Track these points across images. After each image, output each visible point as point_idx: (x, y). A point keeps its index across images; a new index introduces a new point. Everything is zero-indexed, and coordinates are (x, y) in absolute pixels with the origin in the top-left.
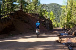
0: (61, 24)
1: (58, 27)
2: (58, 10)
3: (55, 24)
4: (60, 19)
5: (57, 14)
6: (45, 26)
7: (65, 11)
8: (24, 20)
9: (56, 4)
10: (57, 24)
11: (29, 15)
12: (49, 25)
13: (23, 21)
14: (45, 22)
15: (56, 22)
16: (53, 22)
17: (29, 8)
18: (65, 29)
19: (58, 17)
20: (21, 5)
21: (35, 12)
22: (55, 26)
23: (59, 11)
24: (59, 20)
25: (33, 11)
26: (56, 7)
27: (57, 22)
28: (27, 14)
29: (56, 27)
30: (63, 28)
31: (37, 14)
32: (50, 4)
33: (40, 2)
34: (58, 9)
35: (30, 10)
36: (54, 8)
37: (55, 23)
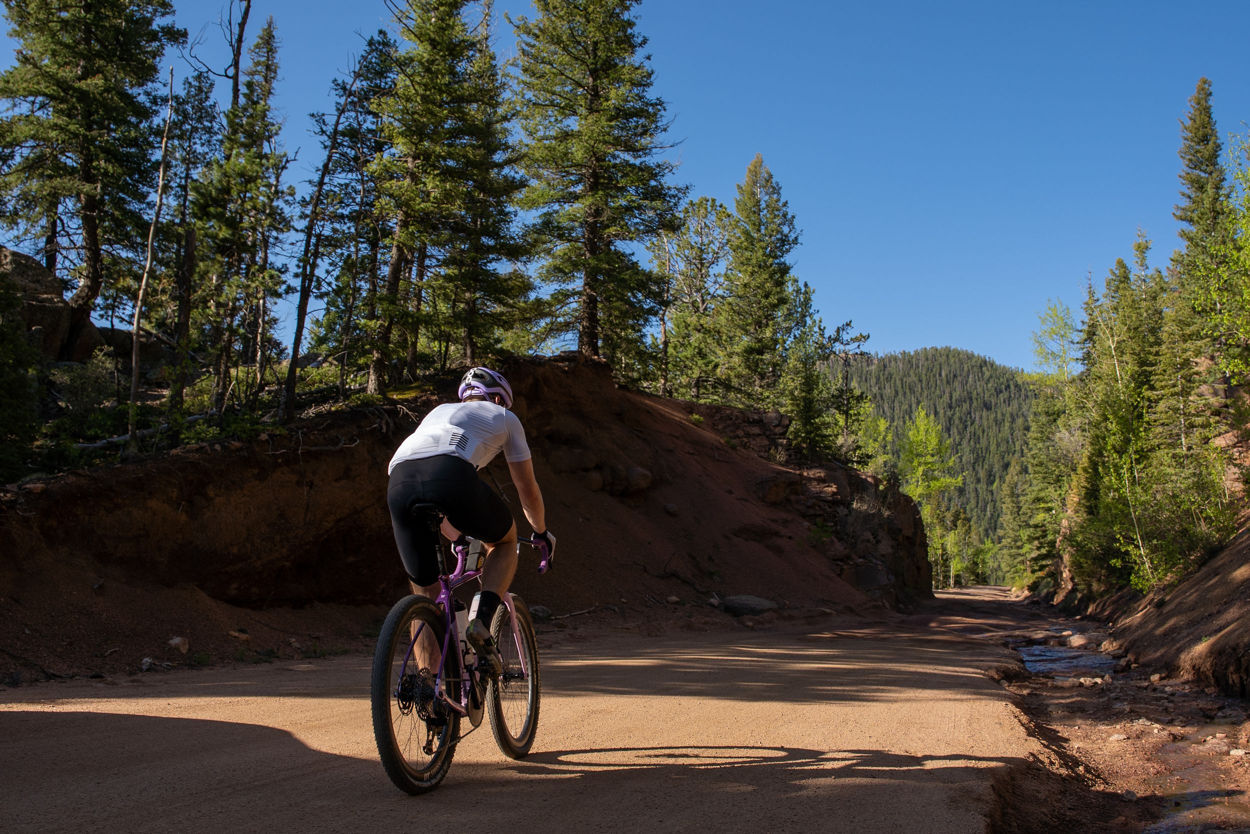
0: (1014, 557)
1: (982, 580)
2: (984, 418)
3: (951, 549)
4: (1007, 506)
5: (979, 458)
6: (839, 548)
7: (1058, 414)
8: (599, 468)
9: (970, 357)
10: (968, 545)
11: (678, 416)
12: (885, 547)
13: (595, 476)
14: (842, 511)
15: (961, 529)
16: (938, 531)
17: (689, 352)
18: (1058, 599)
19: (982, 487)
20: (591, 303)
21: (749, 395)
22: (955, 566)
23: (998, 423)
24: (996, 515)
25: (727, 385)
26: (964, 383)
27: (968, 532)
28: (649, 412)
29: (958, 583)
30: (1033, 587)
31: (760, 422)
32: (909, 361)
33: (807, 303)
34: (987, 407)
35: (696, 373)
36: (946, 399)
37: (951, 539)
